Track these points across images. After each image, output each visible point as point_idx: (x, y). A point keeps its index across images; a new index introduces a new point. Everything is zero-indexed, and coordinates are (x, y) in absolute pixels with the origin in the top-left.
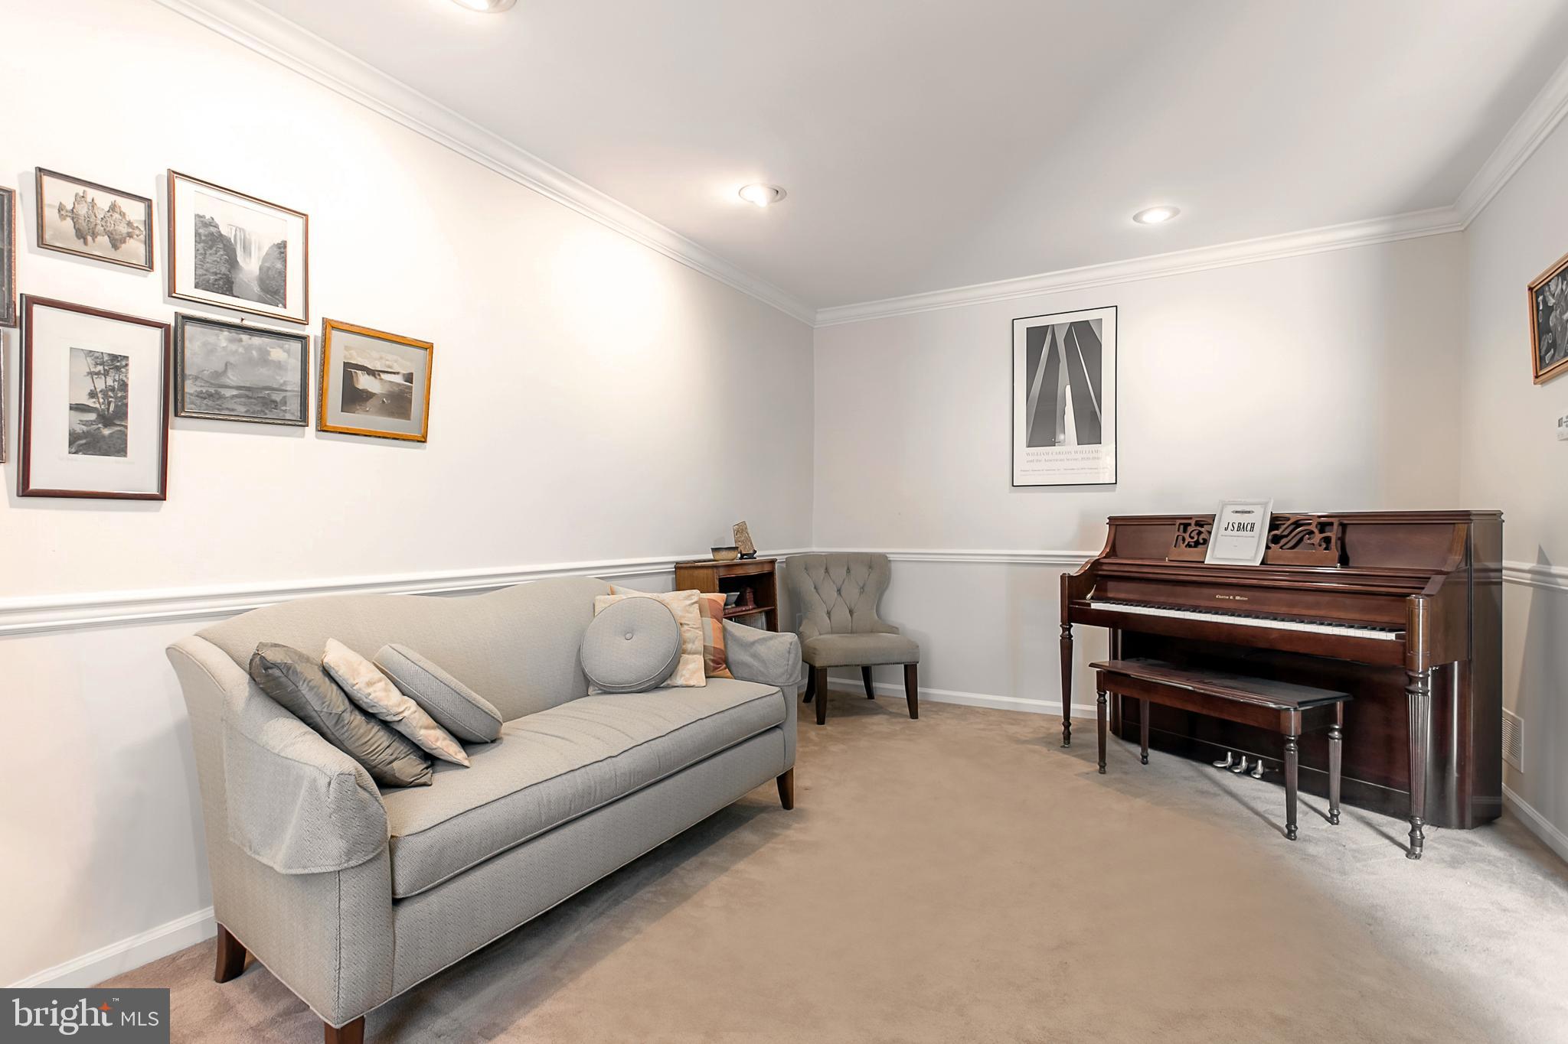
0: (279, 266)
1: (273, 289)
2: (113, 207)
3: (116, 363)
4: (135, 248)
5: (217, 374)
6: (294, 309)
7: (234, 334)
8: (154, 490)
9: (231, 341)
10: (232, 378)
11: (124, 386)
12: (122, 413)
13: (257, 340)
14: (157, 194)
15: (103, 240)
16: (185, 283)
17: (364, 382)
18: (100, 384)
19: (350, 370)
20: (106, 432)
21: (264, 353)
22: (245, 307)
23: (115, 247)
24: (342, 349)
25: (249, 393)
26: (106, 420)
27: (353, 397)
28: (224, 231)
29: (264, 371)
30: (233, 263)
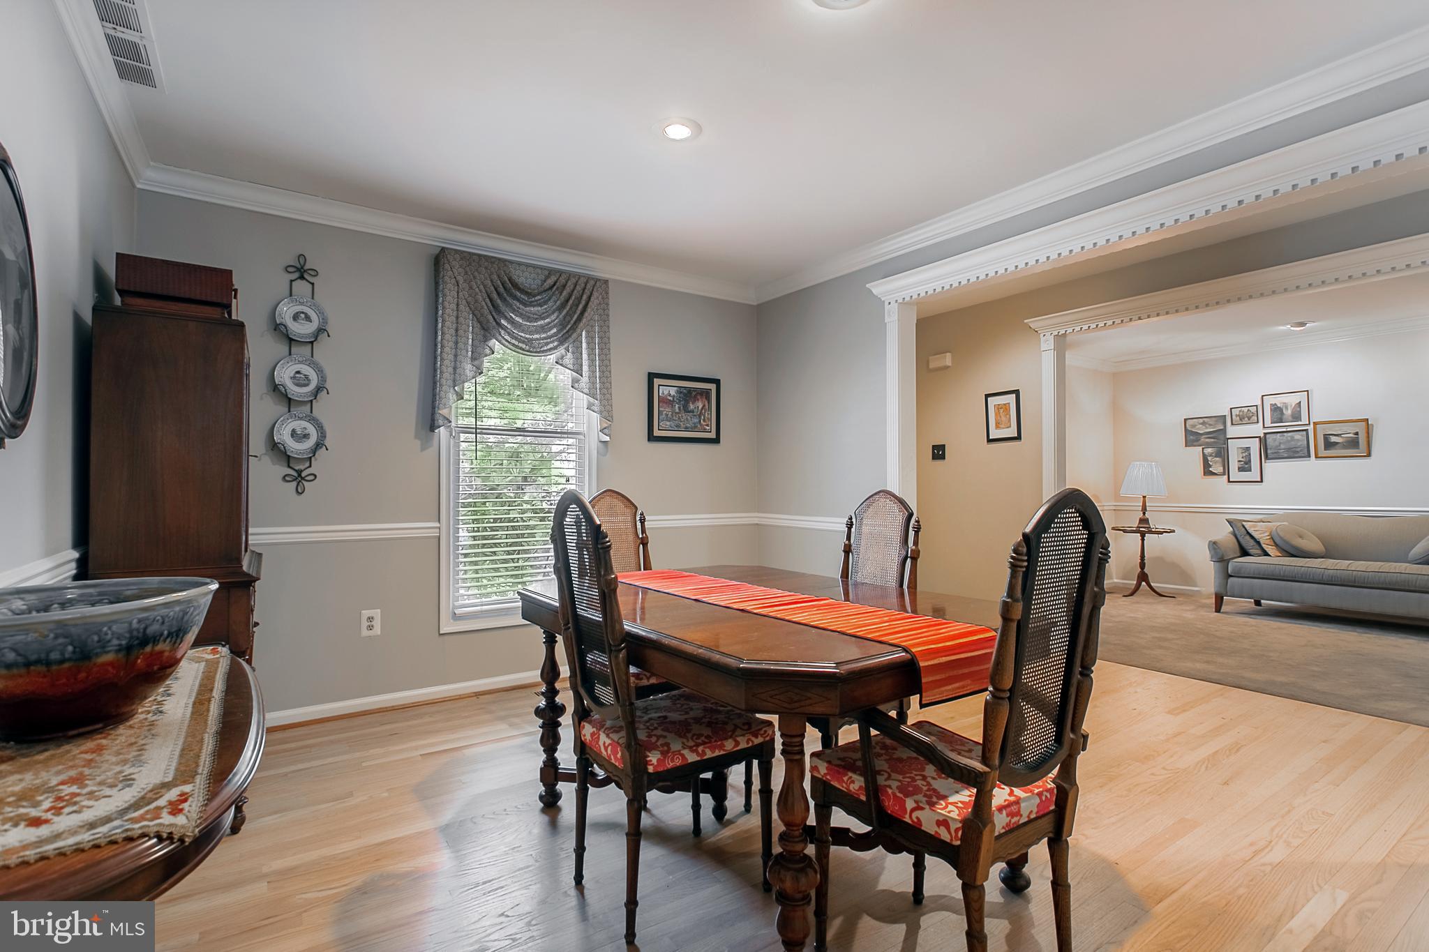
0: (1299, 409)
1: (1296, 416)
2: (1248, 410)
3: (1248, 449)
4: (1255, 418)
5: (1277, 446)
6: (1305, 420)
7: (1281, 434)
8: (1259, 480)
9: (1280, 436)
10: (1282, 446)
11: (1250, 455)
12: (1250, 461)
13: (1290, 434)
14: (1259, 403)
15: (1246, 419)
16: (1268, 423)
17: (1333, 439)
18: (1244, 455)
19: (1326, 437)
20: (1246, 466)
21: (1292, 437)
22: (1289, 425)
23: (1249, 420)
24: (1321, 431)
25: (1288, 450)
26: (1246, 463)
27: (1329, 445)
28: (1279, 405)
29: (1293, 443)
30: (1282, 413)
